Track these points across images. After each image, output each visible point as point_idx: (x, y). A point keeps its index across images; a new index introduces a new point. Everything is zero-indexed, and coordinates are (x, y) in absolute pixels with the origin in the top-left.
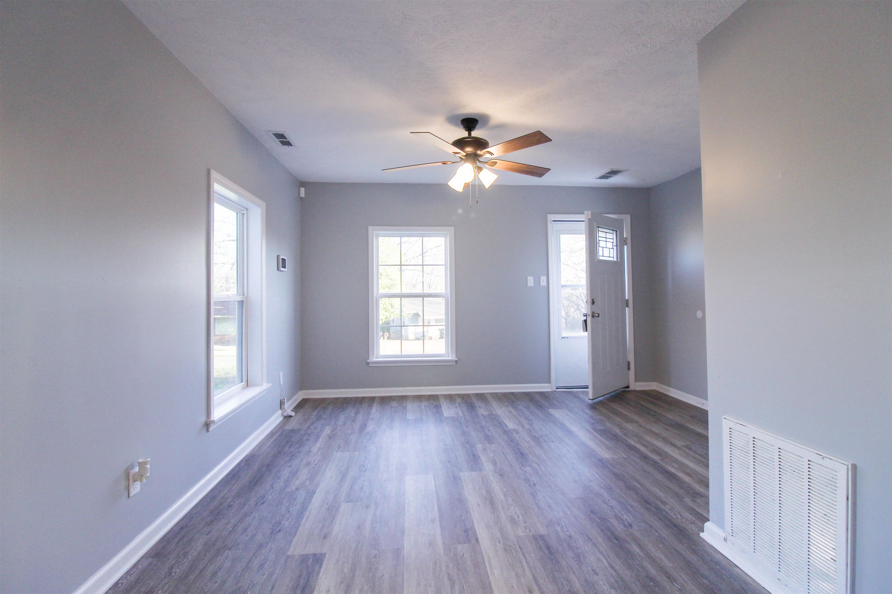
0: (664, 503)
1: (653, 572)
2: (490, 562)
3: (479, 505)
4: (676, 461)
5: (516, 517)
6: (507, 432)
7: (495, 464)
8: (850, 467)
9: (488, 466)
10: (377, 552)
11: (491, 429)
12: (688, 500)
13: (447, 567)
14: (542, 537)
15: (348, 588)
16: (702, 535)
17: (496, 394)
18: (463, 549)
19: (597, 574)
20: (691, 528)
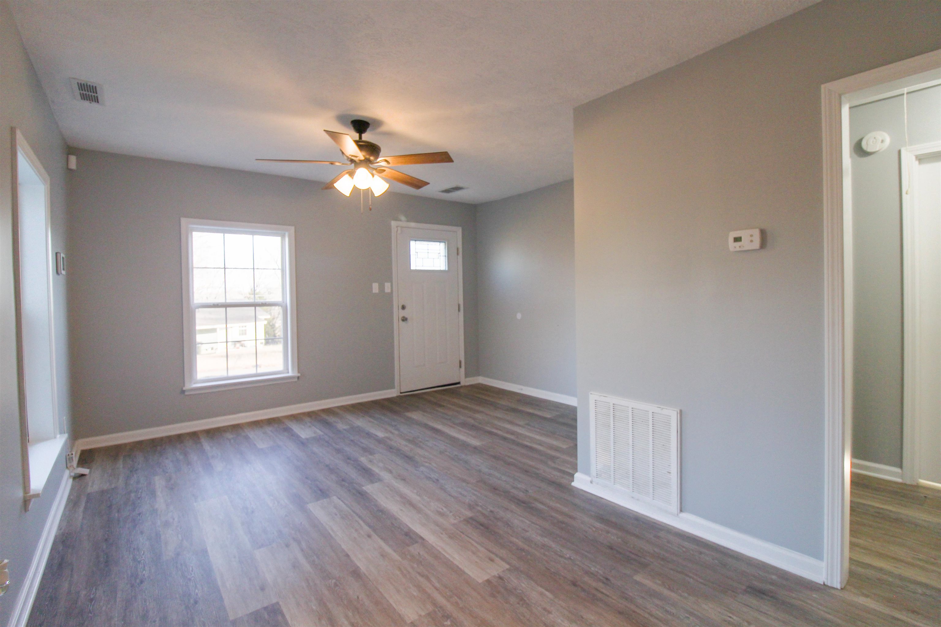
0: (538, 469)
1: (560, 518)
2: (444, 550)
3: (401, 510)
4: (526, 437)
5: (441, 510)
6: (380, 441)
7: (391, 472)
8: (679, 412)
9: (386, 476)
10: (334, 581)
11: (363, 441)
12: (550, 463)
13: (413, 568)
14: (471, 518)
15: (332, 621)
16: (573, 484)
17: (342, 406)
18: (415, 549)
19: (527, 531)
20: (564, 481)
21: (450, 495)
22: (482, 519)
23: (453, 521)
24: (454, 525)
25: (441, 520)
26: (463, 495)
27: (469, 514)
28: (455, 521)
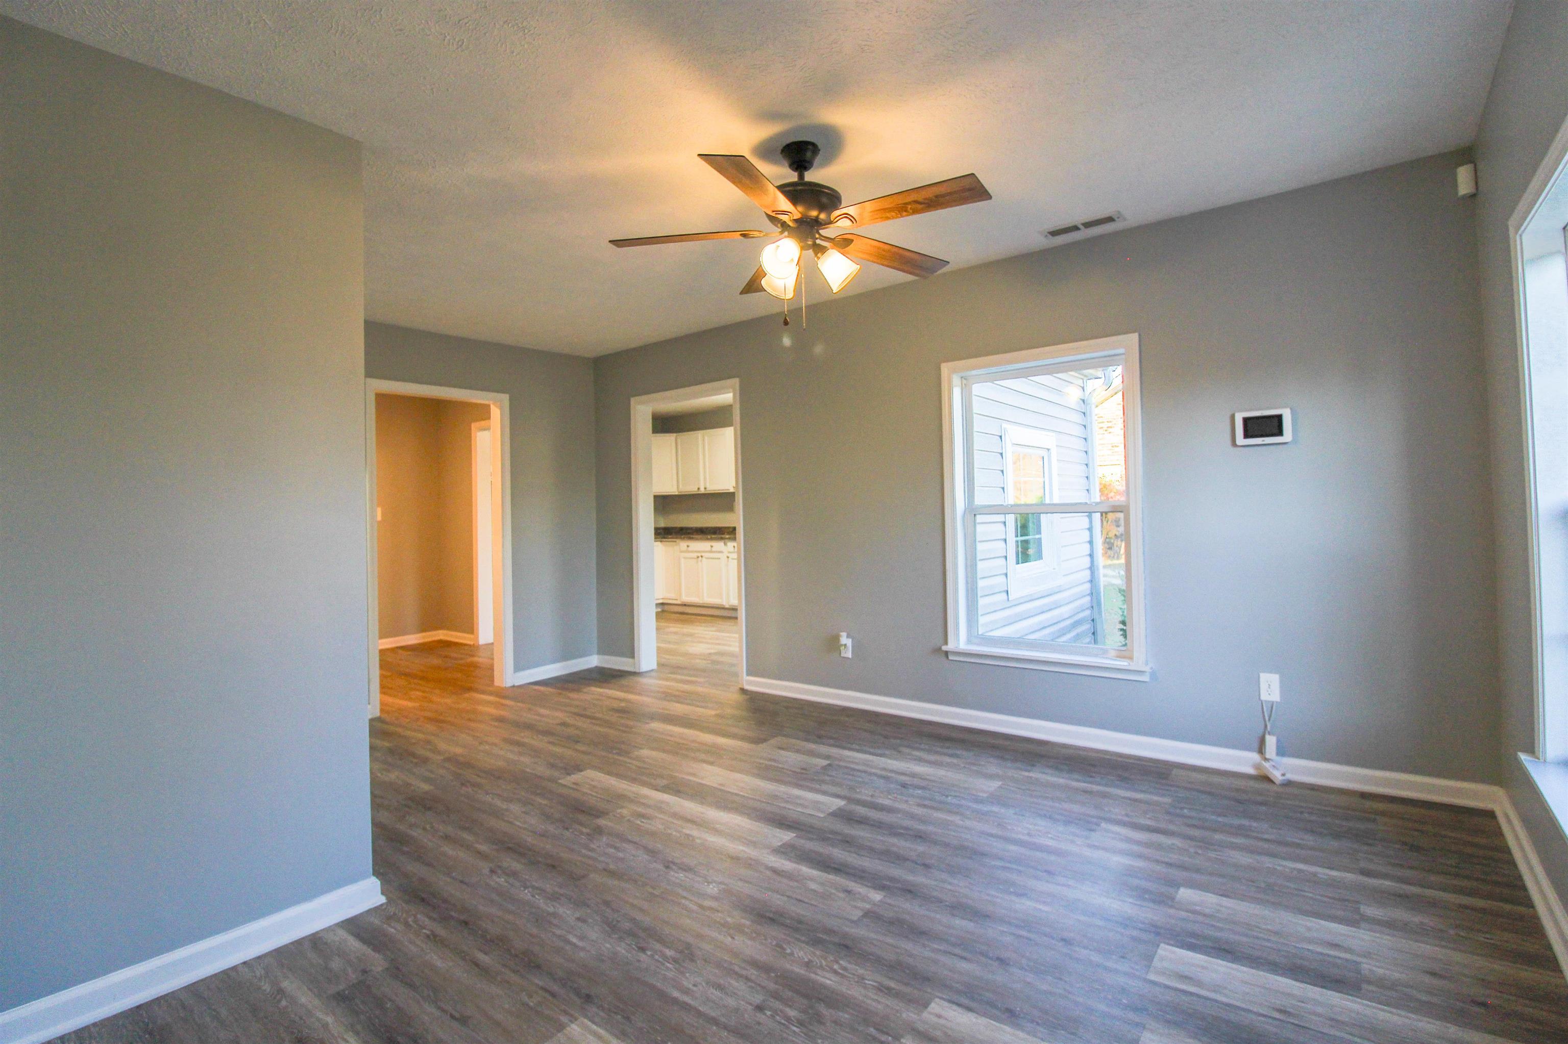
5: (643, 820)
16: (382, 902)
21: (635, 843)
22: (581, 817)
23: (625, 812)
24: (622, 807)
25: (640, 810)
26: (612, 846)
27: (602, 822)
28: (619, 811)
